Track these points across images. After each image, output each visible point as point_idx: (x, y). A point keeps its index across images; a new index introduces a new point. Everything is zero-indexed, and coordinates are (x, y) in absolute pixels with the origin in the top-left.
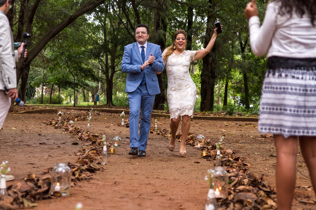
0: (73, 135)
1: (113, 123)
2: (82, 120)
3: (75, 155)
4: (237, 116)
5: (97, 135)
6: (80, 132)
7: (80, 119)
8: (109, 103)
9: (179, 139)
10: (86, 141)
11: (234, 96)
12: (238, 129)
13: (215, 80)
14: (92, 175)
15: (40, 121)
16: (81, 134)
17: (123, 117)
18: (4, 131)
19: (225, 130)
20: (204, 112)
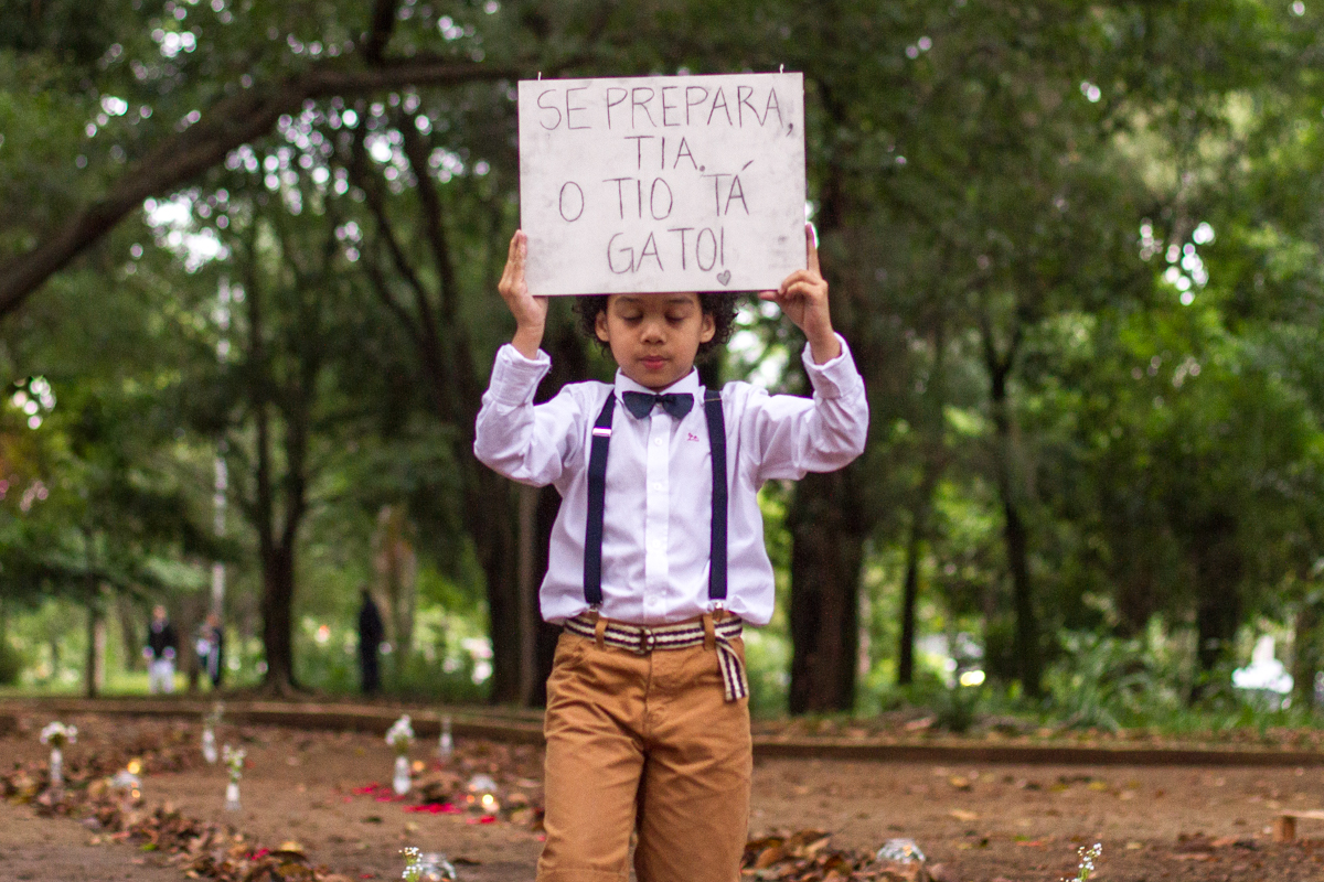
0: (157, 849)
4: (994, 739)
5: (295, 847)
6: (197, 835)
8: (273, 680)
11: (951, 634)
12: (1033, 805)
16: (207, 846)
17: (401, 749)
19: (969, 810)
20: (810, 718)
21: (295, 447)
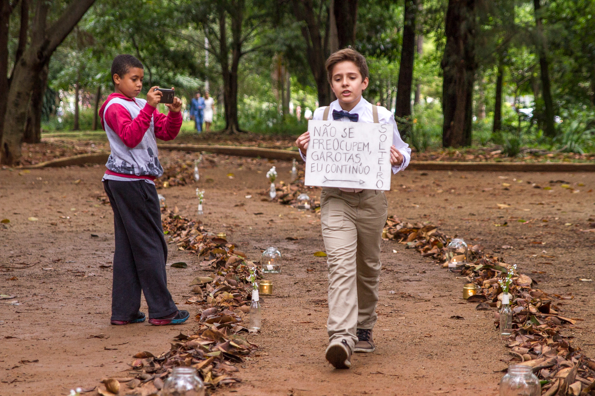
0: (168, 234)
1: (250, 191)
2: (179, 184)
3: (186, 303)
4: (528, 160)
5: (222, 235)
6: (184, 229)
7: (174, 181)
8: (229, 127)
9: (405, 240)
10: (201, 255)
12: (535, 198)
13: (474, 75)
14: (237, 371)
15: (85, 192)
16: (187, 235)
17: (272, 179)
18: (14, 229)
19: (505, 203)
20: (452, 150)
21: (236, 30)
